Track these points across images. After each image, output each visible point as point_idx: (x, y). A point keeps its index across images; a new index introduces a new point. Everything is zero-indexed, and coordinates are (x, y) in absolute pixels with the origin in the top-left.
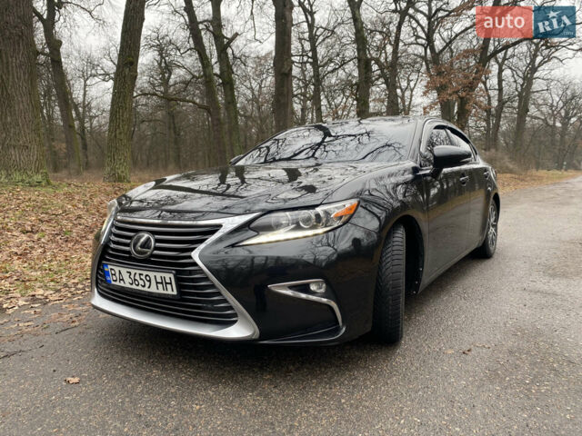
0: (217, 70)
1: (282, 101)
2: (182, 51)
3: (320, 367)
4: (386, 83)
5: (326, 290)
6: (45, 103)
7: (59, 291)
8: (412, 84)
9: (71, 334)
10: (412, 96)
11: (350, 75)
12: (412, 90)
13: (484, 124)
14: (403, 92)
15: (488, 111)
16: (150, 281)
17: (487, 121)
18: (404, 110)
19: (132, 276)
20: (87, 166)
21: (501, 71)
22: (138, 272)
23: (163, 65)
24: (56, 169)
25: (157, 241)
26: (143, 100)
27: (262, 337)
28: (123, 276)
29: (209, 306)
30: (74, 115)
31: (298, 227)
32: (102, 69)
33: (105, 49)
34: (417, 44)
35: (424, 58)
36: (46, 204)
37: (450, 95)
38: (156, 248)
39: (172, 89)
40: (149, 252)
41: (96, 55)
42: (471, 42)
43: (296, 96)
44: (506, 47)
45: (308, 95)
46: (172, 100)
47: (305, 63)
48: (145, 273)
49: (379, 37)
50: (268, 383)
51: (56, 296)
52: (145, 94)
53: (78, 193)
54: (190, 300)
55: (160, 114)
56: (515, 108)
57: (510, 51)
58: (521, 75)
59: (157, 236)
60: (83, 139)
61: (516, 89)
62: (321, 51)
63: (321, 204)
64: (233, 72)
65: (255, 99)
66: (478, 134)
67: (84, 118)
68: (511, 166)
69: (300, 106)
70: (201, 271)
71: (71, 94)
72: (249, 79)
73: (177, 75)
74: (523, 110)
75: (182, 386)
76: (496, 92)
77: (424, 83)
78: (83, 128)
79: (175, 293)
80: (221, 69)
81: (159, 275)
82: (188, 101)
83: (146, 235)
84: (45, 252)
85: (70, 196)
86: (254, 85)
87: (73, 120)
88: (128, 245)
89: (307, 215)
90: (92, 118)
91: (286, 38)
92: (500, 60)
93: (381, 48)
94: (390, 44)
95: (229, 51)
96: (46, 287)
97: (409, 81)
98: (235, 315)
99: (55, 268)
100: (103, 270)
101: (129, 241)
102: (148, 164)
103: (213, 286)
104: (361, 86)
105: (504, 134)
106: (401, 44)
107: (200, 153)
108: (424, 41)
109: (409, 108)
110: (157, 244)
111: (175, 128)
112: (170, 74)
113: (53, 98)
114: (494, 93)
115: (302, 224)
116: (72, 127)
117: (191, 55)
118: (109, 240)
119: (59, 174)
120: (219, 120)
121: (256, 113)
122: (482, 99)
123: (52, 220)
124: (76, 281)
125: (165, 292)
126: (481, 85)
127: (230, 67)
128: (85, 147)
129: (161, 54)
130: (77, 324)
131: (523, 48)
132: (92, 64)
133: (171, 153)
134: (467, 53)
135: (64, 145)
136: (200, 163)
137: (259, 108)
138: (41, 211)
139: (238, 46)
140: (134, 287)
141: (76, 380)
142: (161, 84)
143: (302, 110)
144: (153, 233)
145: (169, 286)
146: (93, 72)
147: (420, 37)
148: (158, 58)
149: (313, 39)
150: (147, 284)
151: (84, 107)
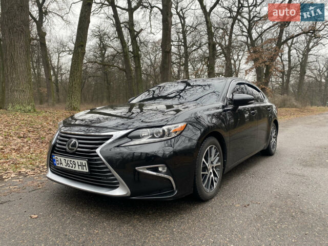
0: (131, 49)
1: (166, 67)
2: (111, 38)
3: (166, 212)
4: (225, 56)
5: (167, 170)
6: (36, 66)
7: (34, 169)
8: (240, 57)
9: (36, 193)
10: (240, 64)
11: (205, 52)
12: (240, 61)
13: (281, 80)
14: (235, 62)
15: (283, 73)
16: (75, 164)
17: (282, 78)
18: (235, 71)
19: (66, 162)
20: (59, 101)
21: (290, 51)
22: (69, 159)
23: (102, 46)
24: (41, 103)
25: (80, 143)
26: (90, 65)
27: (132, 195)
28: (62, 162)
29: (105, 178)
30: (52, 73)
31: (153, 137)
32: (68, 48)
33: (70, 37)
34: (243, 35)
35: (246, 43)
36: (32, 122)
37: (260, 64)
38: (79, 147)
39: (106, 58)
40: (75, 149)
41: (65, 40)
42: (273, 35)
43: (175, 63)
44: (293, 37)
45: (181, 63)
46: (106, 65)
47: (180, 45)
48: (73, 160)
49: (221, 31)
50: (136, 220)
51: (32, 173)
52: (92, 62)
53: (50, 116)
54: (95, 175)
55: (99, 73)
56: (298, 71)
57: (295, 39)
58: (302, 53)
59: (80, 141)
60: (57, 86)
61: (299, 61)
62: (189, 39)
63: (166, 125)
64: (139, 50)
65: (152, 65)
66: (277, 85)
67: (58, 74)
68: (296, 104)
69: (177, 69)
70: (100, 160)
71: (51, 61)
72: (149, 54)
73: (109, 51)
74: (303, 72)
75: (91, 220)
76: (287, 62)
77: (247, 57)
78: (57, 80)
79: (87, 171)
80: (133, 49)
81: (79, 161)
82: (115, 66)
83: (74, 140)
84: (30, 148)
85: (46, 118)
86: (152, 57)
87: (51, 76)
88: (65, 145)
89: (157, 131)
90: (62, 75)
91: (168, 32)
92: (289, 45)
93: (222, 38)
94: (227, 35)
95: (138, 39)
96: (27, 168)
97: (238, 56)
98: (118, 183)
99: (34, 157)
100: (52, 159)
101: (65, 143)
102: (92, 101)
103: (107, 168)
104: (210, 58)
105: (292, 86)
106: (233, 35)
107: (121, 95)
108: (246, 34)
109: (238, 71)
110: (80, 145)
111: (107, 81)
112: (105, 51)
113: (41, 64)
114: (286, 63)
115: (155, 135)
116: (50, 79)
117: (117, 41)
118: (56, 143)
119: (42, 106)
120: (131, 76)
121: (152, 73)
122: (279, 66)
123: (35, 131)
124: (44, 164)
125: (82, 170)
126: (279, 58)
127: (138, 48)
128: (58, 91)
129: (100, 40)
130: (40, 187)
131: (303, 37)
132: (63, 45)
133: (105, 94)
134: (270, 41)
135: (46, 89)
136: (121, 100)
137: (154, 70)
138: (29, 126)
139: (143, 36)
140: (67, 167)
141: (36, 216)
142: (100, 57)
143: (178, 71)
144: (78, 139)
145: (84, 167)
146: (64, 49)
147: (244, 32)
148: (99, 42)
149: (184, 32)
150: (74, 166)
151: (58, 69)
